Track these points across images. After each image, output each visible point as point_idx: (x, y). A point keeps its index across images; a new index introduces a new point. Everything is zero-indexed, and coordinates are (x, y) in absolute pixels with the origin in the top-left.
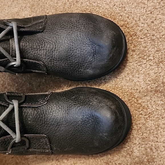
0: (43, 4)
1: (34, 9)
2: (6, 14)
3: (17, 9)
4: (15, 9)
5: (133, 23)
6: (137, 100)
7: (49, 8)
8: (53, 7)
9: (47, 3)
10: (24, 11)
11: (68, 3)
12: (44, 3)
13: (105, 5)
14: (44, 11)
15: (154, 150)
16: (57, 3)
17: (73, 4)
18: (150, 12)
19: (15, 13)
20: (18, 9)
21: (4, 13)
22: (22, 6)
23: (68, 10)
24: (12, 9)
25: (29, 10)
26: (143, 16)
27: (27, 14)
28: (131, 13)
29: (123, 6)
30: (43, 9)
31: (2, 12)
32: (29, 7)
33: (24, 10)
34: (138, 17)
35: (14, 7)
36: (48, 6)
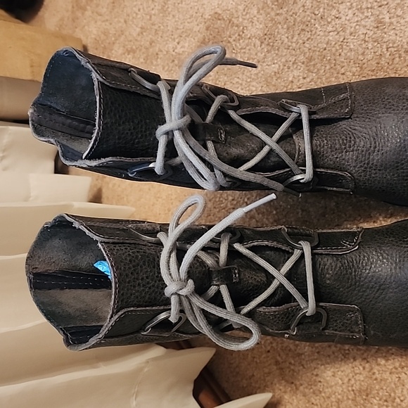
0: (333, 57)
1: (314, 65)
2: (253, 76)
3: (277, 66)
4: (273, 66)
7: (345, 64)
8: (354, 62)
9: (343, 54)
10: (292, 71)
11: (389, 54)
12: (334, 54)
14: (335, 69)
16: (363, 54)
17: (397, 55)
19: (273, 74)
20: (279, 66)
21: (248, 74)
22: (286, 61)
23: (388, 68)
24: (267, 67)
25: (302, 69)
27: (299, 76)
30: (333, 65)
31: (245, 73)
32: (303, 63)
33: (291, 68)
35: (270, 63)
36: (343, 60)
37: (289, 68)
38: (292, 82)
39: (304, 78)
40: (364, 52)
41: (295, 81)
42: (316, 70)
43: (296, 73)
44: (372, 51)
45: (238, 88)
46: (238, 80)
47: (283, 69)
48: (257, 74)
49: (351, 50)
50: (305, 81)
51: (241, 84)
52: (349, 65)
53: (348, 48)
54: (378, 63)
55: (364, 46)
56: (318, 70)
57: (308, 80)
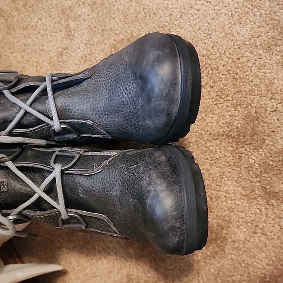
0: (109, 6)
1: (96, 8)
2: (53, 5)
5: (217, 56)
6: (206, 143)
7: (116, 12)
8: (122, 12)
9: (116, 5)
10: (81, 8)
11: (143, 12)
12: (110, 4)
13: (188, 26)
14: (109, 14)
15: (214, 200)
16: (128, 9)
17: (148, 15)
18: (238, 47)
19: (68, 7)
20: (73, 3)
21: (51, 3)
23: (142, 21)
25: (88, 8)
26: (230, 49)
27: (85, 13)
28: (217, 42)
29: (210, 33)
30: (108, 11)
32: (89, 5)
33: (81, 6)
34: (224, 49)
36: (115, 9)
37: (79, 6)
38: (80, 16)
39: (88, 15)
40: (129, 8)
41: (82, 16)
43: (83, 10)
44: (134, 8)
45: (41, 11)
46: (42, 5)
47: (75, 5)
48: (57, 5)
49: (121, 4)
50: (89, 17)
51: (44, 9)
52: (118, 14)
53: (120, 2)
54: (136, 17)
56: (98, 12)
57: (91, 17)
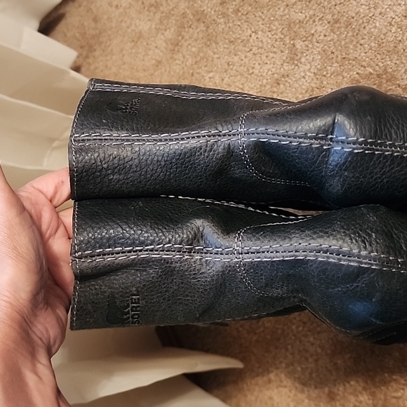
42: (338, 33)
55: (388, 28)
